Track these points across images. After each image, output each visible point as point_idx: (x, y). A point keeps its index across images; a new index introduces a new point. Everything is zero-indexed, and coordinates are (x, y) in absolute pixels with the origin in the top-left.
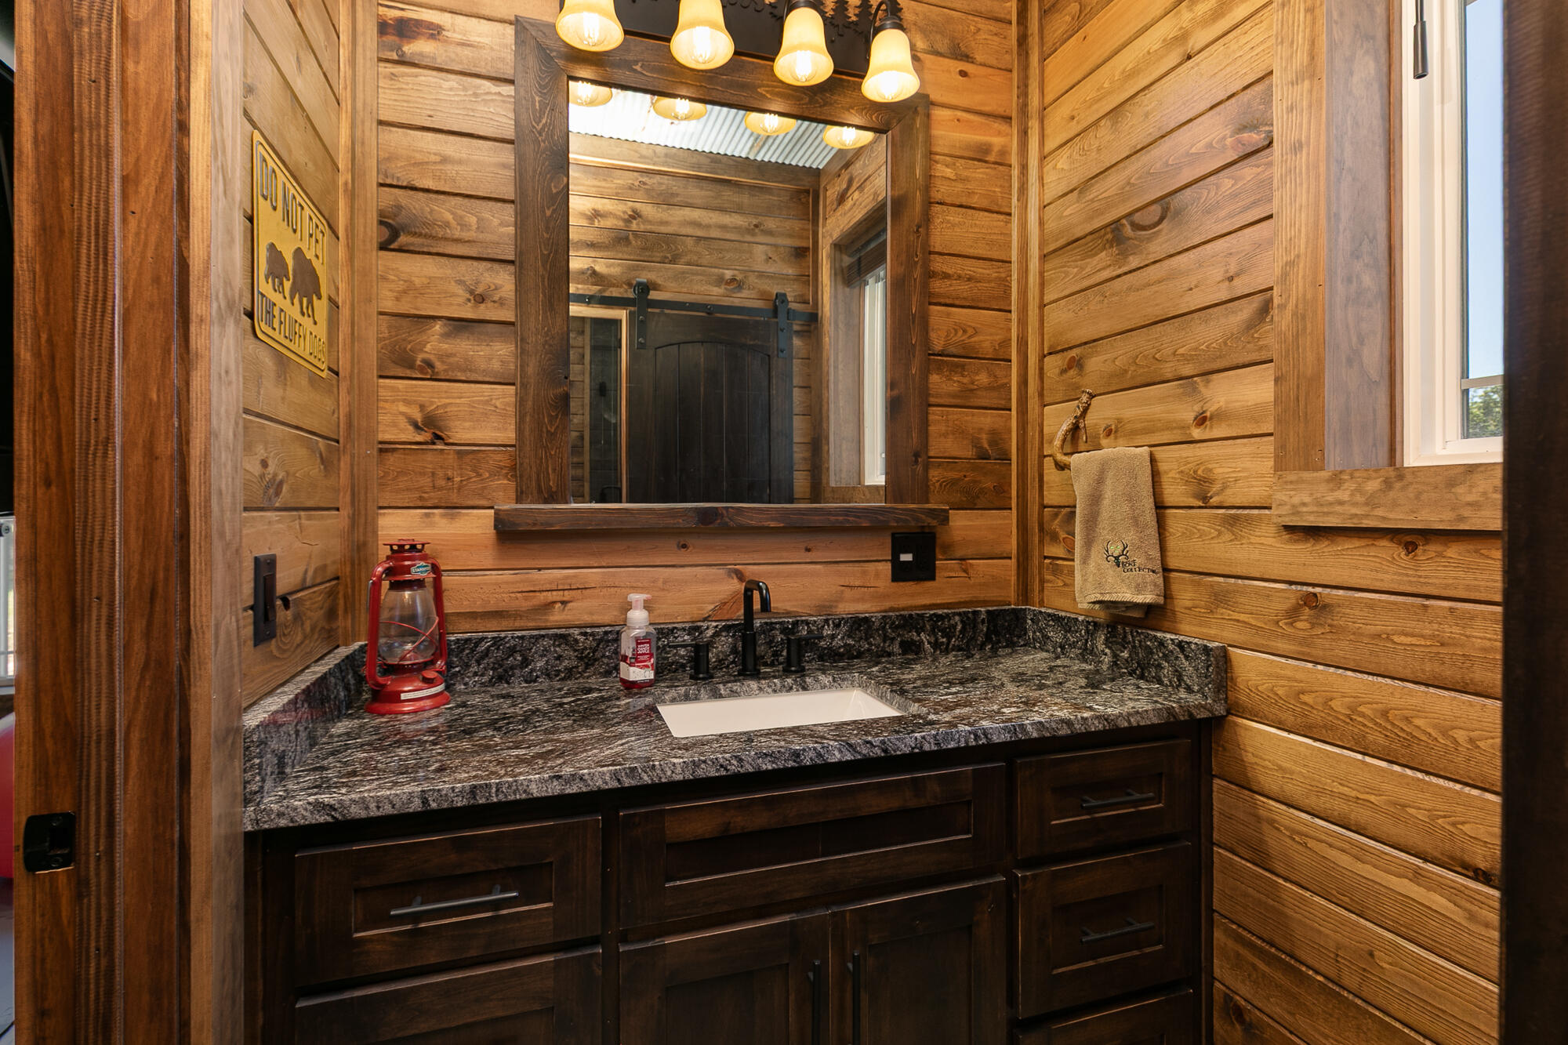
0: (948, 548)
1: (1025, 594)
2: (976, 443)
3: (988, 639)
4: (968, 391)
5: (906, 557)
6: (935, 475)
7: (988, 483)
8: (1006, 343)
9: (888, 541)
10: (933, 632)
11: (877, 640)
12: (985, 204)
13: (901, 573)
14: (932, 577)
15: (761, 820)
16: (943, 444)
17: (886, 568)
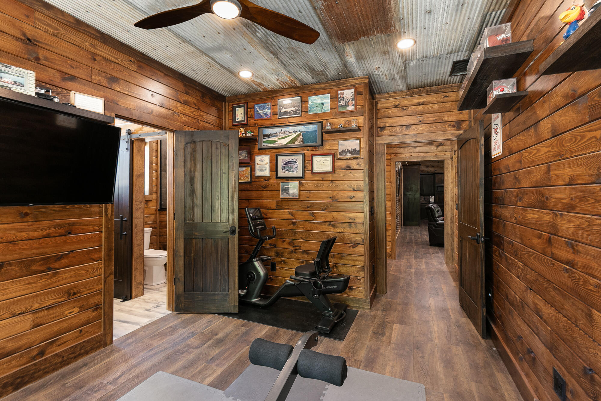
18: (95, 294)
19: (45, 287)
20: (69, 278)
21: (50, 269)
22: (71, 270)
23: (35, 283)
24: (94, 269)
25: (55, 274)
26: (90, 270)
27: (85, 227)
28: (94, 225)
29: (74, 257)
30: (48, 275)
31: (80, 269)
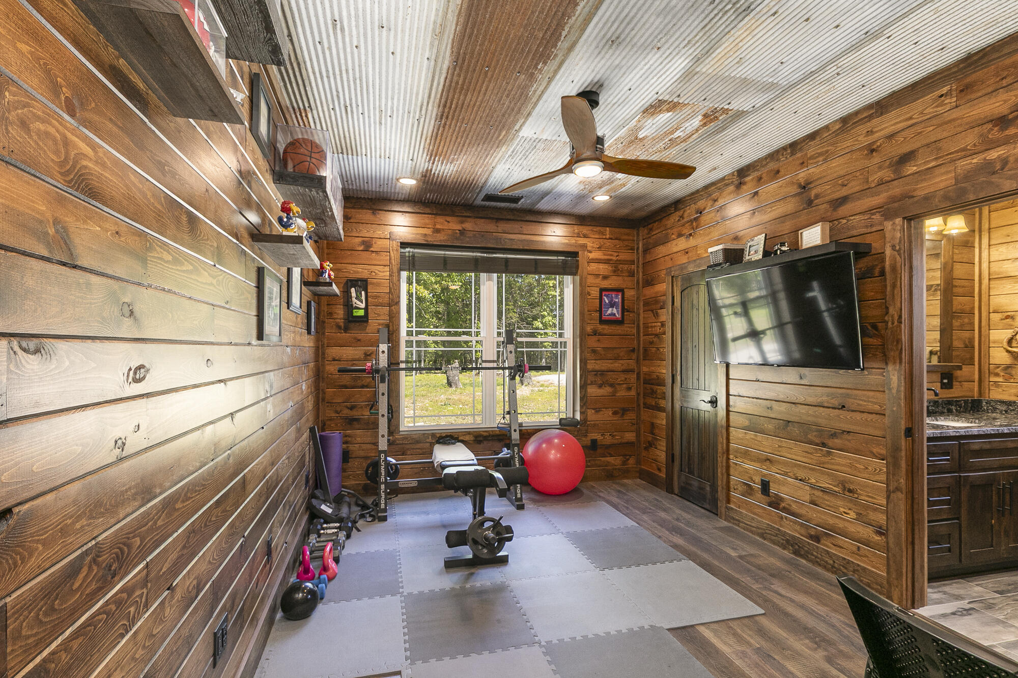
0: (957, 378)
1: (980, 393)
2: (965, 343)
3: (971, 409)
4: (962, 325)
5: (945, 381)
6: (954, 353)
7: (968, 356)
8: (973, 308)
9: (940, 375)
10: (956, 406)
11: (940, 408)
12: (967, 261)
13: (943, 386)
14: (951, 388)
15: (988, 447)
16: (956, 344)
17: (939, 384)
18: (877, 508)
19: (820, 464)
20: (843, 465)
21: (824, 445)
22: (845, 457)
23: (811, 454)
24: (876, 470)
25: (829, 453)
26: (870, 468)
27: (861, 402)
28: (875, 403)
29: (849, 441)
30: (822, 450)
31: (858, 461)
